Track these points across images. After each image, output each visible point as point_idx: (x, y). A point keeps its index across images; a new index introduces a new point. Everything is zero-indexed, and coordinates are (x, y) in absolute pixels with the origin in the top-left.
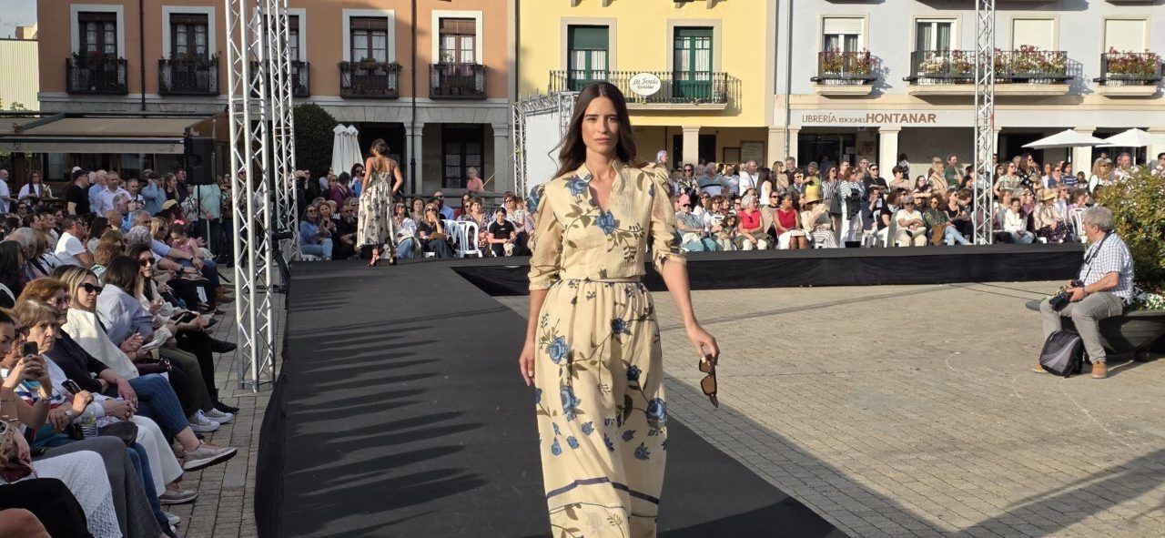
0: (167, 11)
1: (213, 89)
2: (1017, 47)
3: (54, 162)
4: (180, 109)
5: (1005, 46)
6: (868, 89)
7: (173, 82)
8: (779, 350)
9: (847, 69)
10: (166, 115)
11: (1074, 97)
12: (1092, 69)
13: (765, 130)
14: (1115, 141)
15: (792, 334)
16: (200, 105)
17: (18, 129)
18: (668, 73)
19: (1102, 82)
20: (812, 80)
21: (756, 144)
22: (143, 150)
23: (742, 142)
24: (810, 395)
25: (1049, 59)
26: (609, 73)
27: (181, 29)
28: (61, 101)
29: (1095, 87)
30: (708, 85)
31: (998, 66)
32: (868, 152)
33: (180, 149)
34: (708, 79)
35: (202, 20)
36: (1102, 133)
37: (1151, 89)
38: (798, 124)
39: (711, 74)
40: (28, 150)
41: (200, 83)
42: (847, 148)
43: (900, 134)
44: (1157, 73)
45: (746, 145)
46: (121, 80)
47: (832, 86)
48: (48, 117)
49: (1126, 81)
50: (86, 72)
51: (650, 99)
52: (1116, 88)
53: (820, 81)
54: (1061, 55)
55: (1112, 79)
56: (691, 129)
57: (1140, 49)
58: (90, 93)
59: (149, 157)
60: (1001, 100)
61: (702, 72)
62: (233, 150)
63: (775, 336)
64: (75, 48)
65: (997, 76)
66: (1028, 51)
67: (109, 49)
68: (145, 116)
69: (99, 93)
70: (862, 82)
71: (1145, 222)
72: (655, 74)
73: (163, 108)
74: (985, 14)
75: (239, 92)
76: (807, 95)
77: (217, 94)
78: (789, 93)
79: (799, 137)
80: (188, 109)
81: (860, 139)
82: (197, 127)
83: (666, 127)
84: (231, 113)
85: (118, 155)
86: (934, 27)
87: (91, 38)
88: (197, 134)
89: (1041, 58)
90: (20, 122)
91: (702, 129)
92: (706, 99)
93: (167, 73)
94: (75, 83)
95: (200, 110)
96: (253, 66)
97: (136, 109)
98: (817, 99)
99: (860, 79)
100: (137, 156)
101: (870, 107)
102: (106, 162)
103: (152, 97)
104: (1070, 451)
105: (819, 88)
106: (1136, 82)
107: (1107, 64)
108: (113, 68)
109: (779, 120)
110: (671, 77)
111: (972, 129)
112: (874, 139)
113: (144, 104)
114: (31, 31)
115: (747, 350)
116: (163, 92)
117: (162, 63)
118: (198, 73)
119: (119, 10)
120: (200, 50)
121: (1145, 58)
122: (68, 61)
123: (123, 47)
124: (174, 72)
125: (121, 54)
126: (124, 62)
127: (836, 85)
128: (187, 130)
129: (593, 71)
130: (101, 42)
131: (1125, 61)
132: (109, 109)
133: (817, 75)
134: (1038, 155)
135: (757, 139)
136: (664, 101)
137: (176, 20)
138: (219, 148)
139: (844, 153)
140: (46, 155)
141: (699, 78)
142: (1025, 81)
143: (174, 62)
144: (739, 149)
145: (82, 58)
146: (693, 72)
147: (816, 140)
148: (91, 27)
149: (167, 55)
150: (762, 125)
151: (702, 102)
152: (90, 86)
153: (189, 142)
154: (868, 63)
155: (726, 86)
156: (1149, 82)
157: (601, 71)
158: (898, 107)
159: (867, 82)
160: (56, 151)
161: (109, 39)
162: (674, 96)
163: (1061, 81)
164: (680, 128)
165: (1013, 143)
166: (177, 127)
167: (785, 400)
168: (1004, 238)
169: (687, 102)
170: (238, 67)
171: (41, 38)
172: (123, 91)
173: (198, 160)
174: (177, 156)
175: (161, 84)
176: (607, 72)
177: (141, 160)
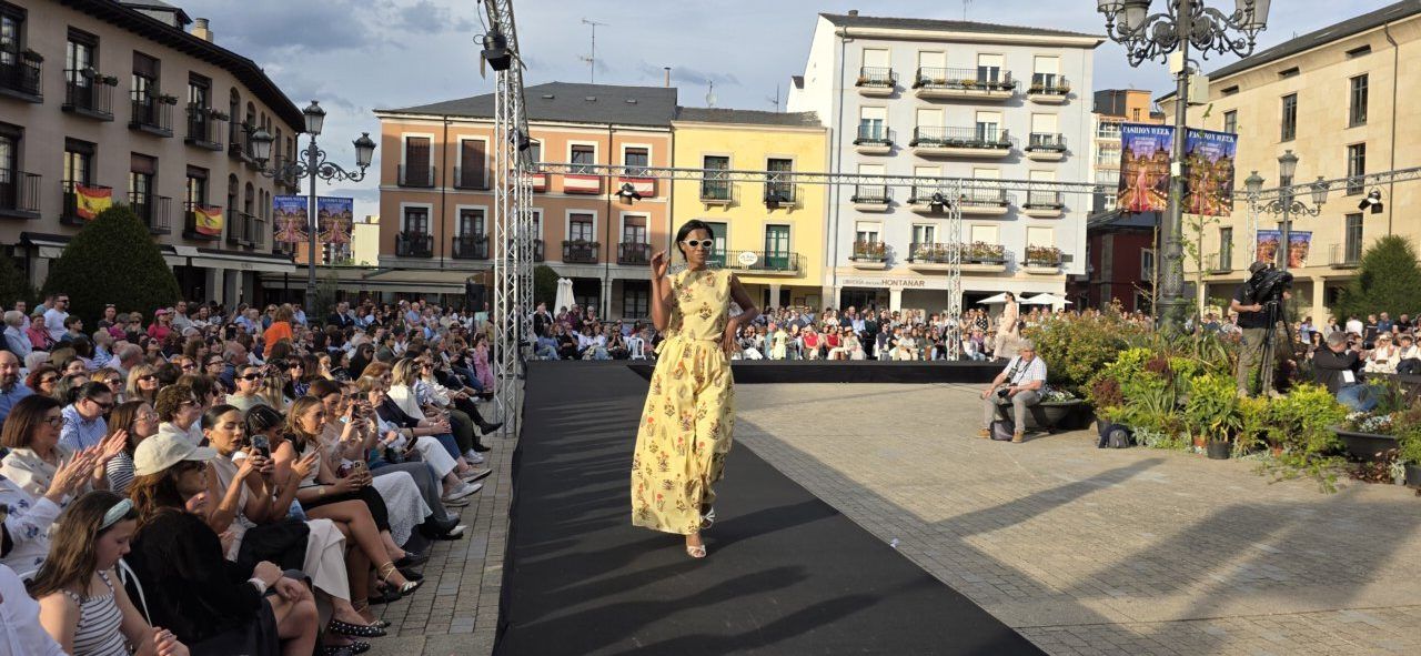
0: (459, 207)
1: (485, 255)
2: (974, 242)
3: (386, 298)
4: (464, 267)
5: (966, 241)
6: (883, 265)
7: (461, 249)
9: (870, 253)
10: (455, 270)
11: (1008, 273)
12: (1020, 257)
13: (821, 288)
14: (1033, 301)
16: (476, 265)
17: (364, 276)
18: (762, 252)
19: (1026, 264)
20: (849, 258)
21: (815, 297)
23: (806, 295)
25: (994, 250)
26: (727, 251)
27: (467, 218)
28: (392, 260)
29: (1021, 267)
30: (787, 259)
31: (963, 253)
32: (882, 302)
33: (463, 291)
34: (786, 256)
35: (480, 214)
36: (1025, 295)
37: (1055, 270)
38: (840, 285)
39: (788, 253)
40: (370, 289)
41: (477, 252)
43: (902, 293)
44: (1059, 260)
45: (809, 296)
46: (429, 248)
47: (862, 263)
48: (382, 269)
49: (1040, 264)
50: (408, 243)
51: (751, 267)
52: (1034, 268)
53: (854, 259)
54: (1001, 248)
55: (1032, 262)
56: (776, 286)
57: (1048, 245)
58: (411, 256)
59: (444, 295)
60: (964, 273)
61: (783, 252)
62: (496, 289)
64: (402, 228)
65: (962, 259)
66: (981, 245)
67: (422, 230)
68: (442, 270)
69: (415, 256)
70: (880, 260)
71: (1053, 347)
72: (754, 252)
73: (454, 266)
74: (955, 221)
75: (501, 255)
76: (846, 267)
77: (487, 258)
78: (835, 266)
79: (841, 293)
80: (470, 267)
81: (879, 295)
82: (473, 278)
83: (761, 285)
84: (496, 268)
85: (426, 294)
86: (924, 229)
87: (412, 223)
88: (474, 282)
89: (988, 249)
90: (367, 272)
91: (782, 286)
92: (785, 268)
93: (457, 244)
94: (401, 250)
95: (476, 267)
96: (510, 242)
97: (438, 266)
98: (852, 270)
101: (884, 276)
102: (417, 297)
103: (447, 259)
104: (1007, 486)
105: (854, 264)
106: (1046, 265)
107: (1028, 253)
108: (424, 241)
109: (827, 283)
110: (764, 255)
111: (946, 291)
112: (886, 295)
113: (442, 263)
114: (376, 218)
116: (455, 256)
117: (454, 239)
118: (476, 246)
119: (430, 206)
120: (478, 232)
121: (1051, 250)
122: (397, 236)
123: (431, 228)
124: (462, 244)
125: (430, 233)
126: (431, 238)
127: (864, 262)
128: (468, 280)
130: (418, 226)
131: (1039, 251)
132: (421, 265)
133: (852, 256)
134: (987, 307)
135: (817, 292)
136: (759, 269)
137: (464, 213)
138: (488, 289)
139: (867, 302)
140: (381, 293)
141: (781, 256)
142: (978, 262)
143: (461, 239)
144: (805, 299)
145: (406, 235)
146: (777, 252)
147: (851, 294)
148: (412, 216)
149: (458, 234)
150: (819, 284)
151: (783, 270)
152: (410, 252)
153: (469, 286)
154: (883, 249)
155: (797, 261)
156: (1055, 266)
157: (721, 250)
158: (901, 276)
159: (882, 261)
160: (387, 291)
161: (423, 223)
162: (765, 266)
163: (1001, 263)
164: (768, 285)
165: (972, 300)
166: (462, 277)
168: (964, 357)
169: (773, 270)
170: (501, 239)
171: (381, 223)
172: (430, 255)
173: (474, 297)
174: (462, 295)
175: (454, 251)
176: (725, 251)
177: (439, 297)
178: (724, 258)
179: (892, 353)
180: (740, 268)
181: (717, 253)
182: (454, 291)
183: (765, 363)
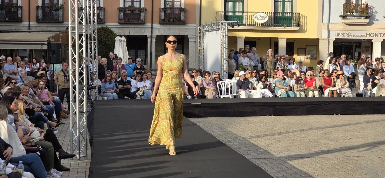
1: (61, 20)
4: (46, 29)
6: (367, 21)
7: (43, 16)
8: (324, 145)
9: (357, 12)
10: (39, 32)
13: (318, 40)
15: (330, 138)
16: (54, 27)
18: (272, 13)
20: (340, 16)
21: (313, 47)
22: (29, 47)
23: (307, 46)
24: (339, 167)
26: (244, 12)
30: (291, 18)
32: (367, 51)
33: (45, 47)
34: (290, 16)
38: (333, 37)
39: (292, 13)
41: (54, 16)
42: (357, 49)
43: (382, 42)
45: (309, 47)
46: (19, 15)
47: (350, 20)
50: (4, 12)
51: (263, 25)
53: (344, 17)
56: (283, 39)
58: (6, 22)
59: (31, 51)
61: (288, 13)
62: (70, 48)
63: (322, 139)
67: (14, 1)
68: (30, 32)
69: (9, 21)
70: (364, 17)
72: (266, 13)
73: (38, 29)
75: (74, 21)
76: (338, 24)
77: (63, 22)
78: (329, 23)
79: (334, 44)
80: (49, 29)
81: (363, 45)
82: (53, 37)
83: (271, 38)
85: (18, 50)
88: (53, 40)
91: (288, 39)
92: (290, 25)
93: (40, 12)
95: (55, 29)
96: (80, 9)
97: (26, 29)
98: (343, 26)
99: (363, 17)
100: (26, 50)
101: (368, 29)
102: (11, 53)
103: (33, 23)
105: (344, 21)
108: (16, 10)
109: (324, 35)
110: (273, 14)
112: (369, 45)
113: (29, 26)
115: (309, 145)
116: (38, 21)
117: (38, 7)
118: (54, 12)
120: (55, 2)
124: (43, 12)
125: (20, 3)
126: (21, 7)
127: (351, 19)
128: (49, 38)
129: (236, 11)
132: (14, 28)
133: (343, 15)
135: (314, 44)
136: (270, 26)
138: (63, 47)
139: (355, 51)
141: (286, 15)
143: (43, 7)
144: (305, 49)
146: (283, 13)
147: (342, 45)
149: (40, 4)
150: (316, 37)
151: (288, 26)
152: (5, 18)
153: (49, 44)
154: (367, 9)
155: (299, 19)
157: (240, 11)
158: (381, 30)
159: (366, 18)
162: (274, 23)
164: (277, 39)
166: (44, 37)
167: (327, 170)
169: (280, 26)
170: (73, 11)
172: (20, 20)
173: (54, 53)
174: (44, 51)
175: (37, 17)
176: (243, 12)
177: (27, 52)
178: (241, 18)
179: (375, 91)
180: (254, 25)
181: (237, 14)
182: (38, 47)
183: (275, 100)
